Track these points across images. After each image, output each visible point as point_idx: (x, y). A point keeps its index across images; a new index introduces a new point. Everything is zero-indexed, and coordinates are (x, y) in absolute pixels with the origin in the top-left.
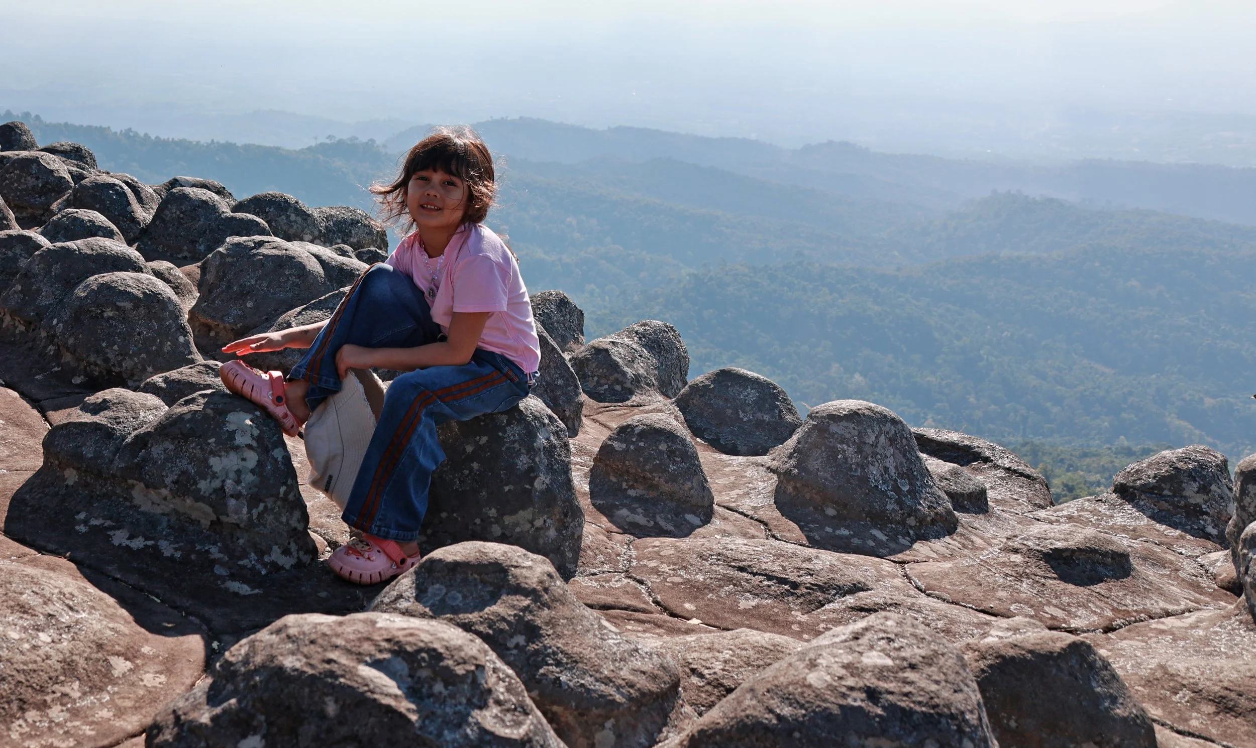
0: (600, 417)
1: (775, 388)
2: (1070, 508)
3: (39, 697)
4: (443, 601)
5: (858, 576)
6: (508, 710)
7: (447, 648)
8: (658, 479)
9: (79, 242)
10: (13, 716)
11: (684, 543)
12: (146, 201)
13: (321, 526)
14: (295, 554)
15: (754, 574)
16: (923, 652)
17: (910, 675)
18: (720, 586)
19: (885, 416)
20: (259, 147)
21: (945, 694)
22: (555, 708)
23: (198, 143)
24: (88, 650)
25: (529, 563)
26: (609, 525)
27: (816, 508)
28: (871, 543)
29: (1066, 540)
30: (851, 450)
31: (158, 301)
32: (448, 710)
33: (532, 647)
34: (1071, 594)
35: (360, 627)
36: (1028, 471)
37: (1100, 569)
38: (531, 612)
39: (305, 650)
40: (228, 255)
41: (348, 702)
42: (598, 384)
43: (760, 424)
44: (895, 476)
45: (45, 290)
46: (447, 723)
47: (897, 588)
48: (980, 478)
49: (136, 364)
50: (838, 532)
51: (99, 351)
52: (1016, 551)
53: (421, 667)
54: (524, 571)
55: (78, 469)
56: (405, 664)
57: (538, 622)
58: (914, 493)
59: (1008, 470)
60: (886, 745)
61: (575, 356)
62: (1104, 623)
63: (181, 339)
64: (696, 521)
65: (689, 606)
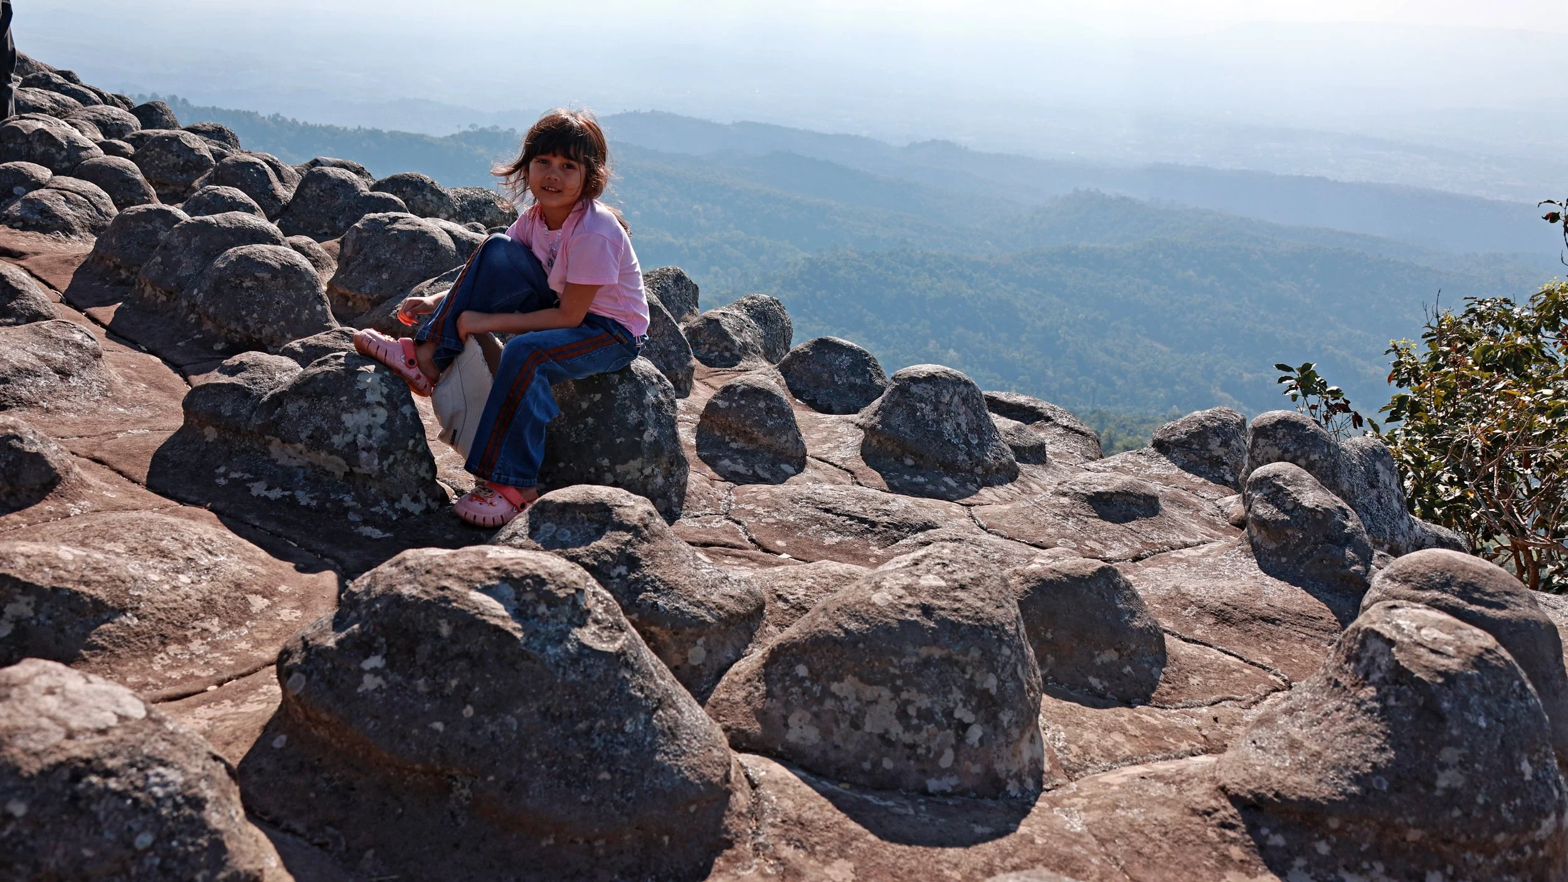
0: (709, 381)
1: (867, 355)
2: (1116, 460)
3: (180, 633)
4: (553, 537)
5: (930, 516)
6: (605, 628)
7: (550, 575)
8: (757, 433)
9: (217, 216)
10: (155, 650)
11: (779, 489)
12: (287, 179)
13: (449, 476)
14: (424, 501)
15: (839, 515)
16: (972, 575)
17: (961, 594)
18: (809, 526)
19: (959, 379)
20: (404, 134)
21: (989, 609)
22: (653, 629)
23: (345, 129)
24: (227, 590)
25: (632, 503)
26: (713, 473)
27: (896, 459)
28: (943, 489)
29: (1107, 485)
30: (928, 409)
31: (296, 272)
32: (550, 628)
33: (633, 576)
34: (1108, 530)
35: (472, 558)
36: (1083, 429)
37: (1134, 509)
38: (632, 546)
39: (421, 579)
40: (364, 230)
41: (460, 623)
42: (710, 351)
43: (852, 387)
44: (966, 431)
45: (186, 261)
46: (550, 640)
47: (963, 527)
48: (1042, 435)
49: (275, 331)
50: (914, 480)
51: (239, 319)
52: (1065, 494)
53: (526, 591)
54: (627, 510)
55: (217, 427)
56: (512, 589)
57: (639, 554)
58: (982, 446)
59: (1066, 427)
60: (937, 653)
61: (688, 325)
62: (1133, 553)
63: (319, 308)
64: (790, 470)
65: (780, 543)
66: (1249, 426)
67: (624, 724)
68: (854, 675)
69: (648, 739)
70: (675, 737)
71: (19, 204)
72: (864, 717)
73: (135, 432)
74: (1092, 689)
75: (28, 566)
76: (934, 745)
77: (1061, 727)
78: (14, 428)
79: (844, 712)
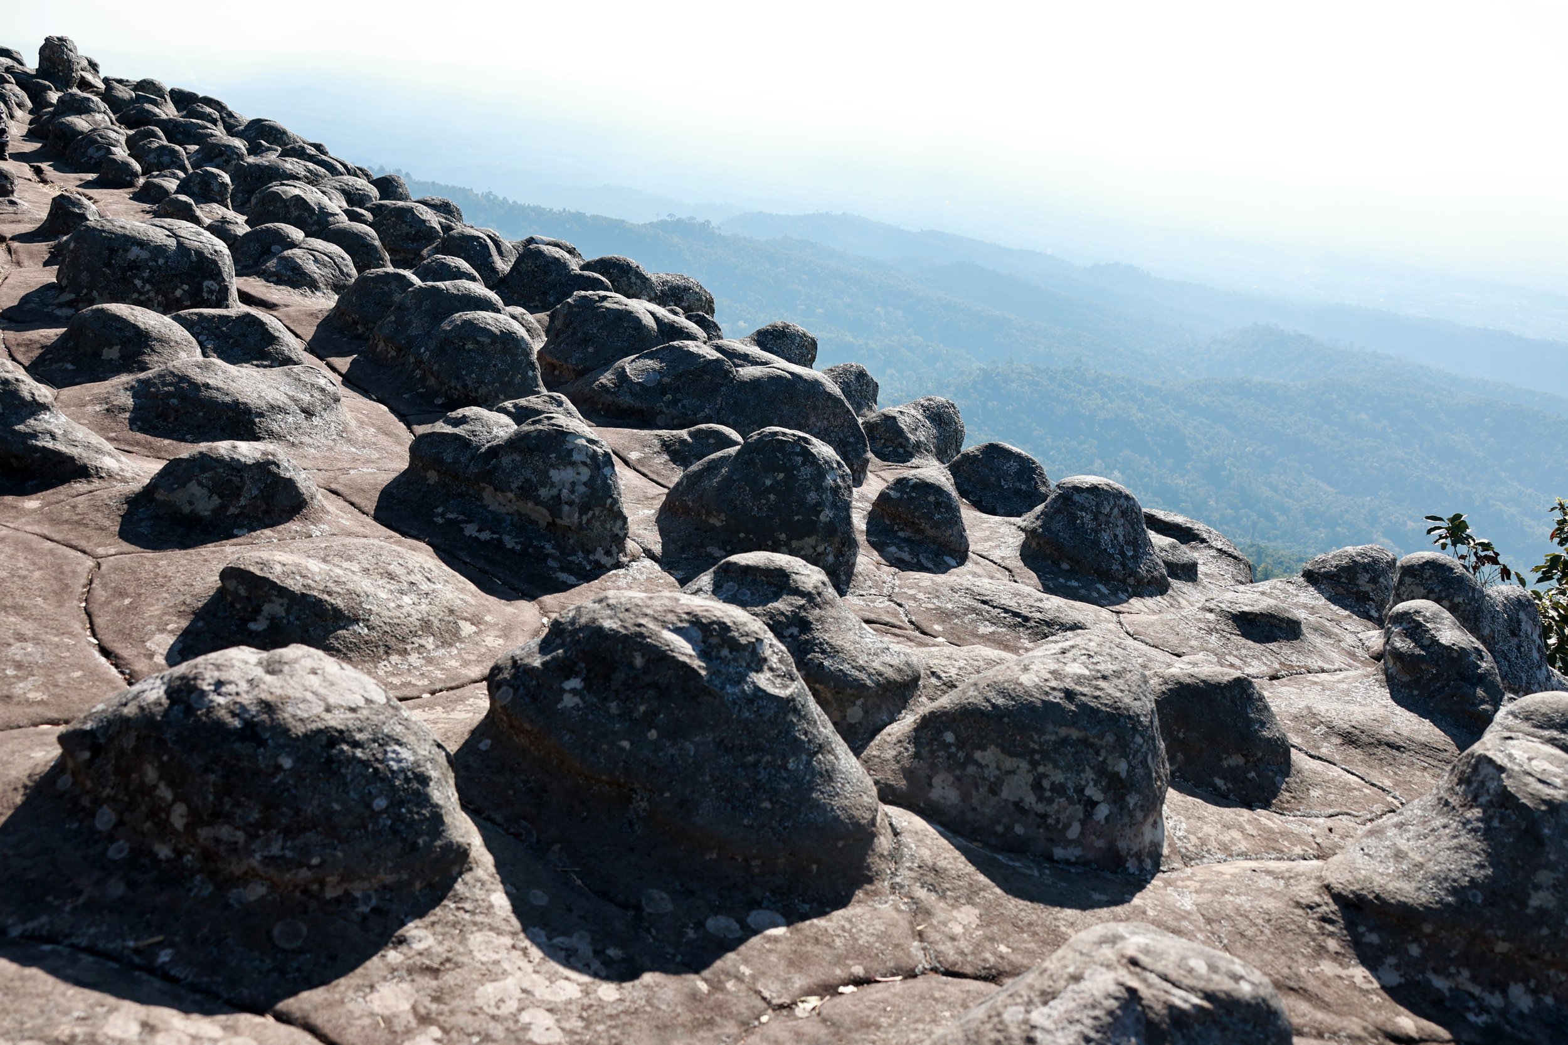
0: (882, 474)
1: (1034, 463)
2: (1265, 586)
3: (401, 645)
4: (733, 596)
5: (1079, 618)
6: (778, 676)
7: (734, 623)
8: (924, 525)
9: (446, 283)
11: (940, 578)
12: (505, 254)
13: (639, 537)
15: (994, 607)
16: (1114, 668)
17: (1102, 684)
18: (965, 614)
19: (1121, 493)
21: (1127, 700)
22: (818, 683)
24: (442, 613)
25: (808, 572)
26: (880, 558)
27: (1053, 562)
28: (1096, 595)
29: (1252, 606)
30: (1088, 517)
31: (513, 338)
32: (730, 669)
33: (805, 637)
34: (1250, 648)
36: (1236, 553)
37: (1276, 631)
38: (805, 610)
40: (575, 306)
41: (653, 656)
42: (885, 446)
43: (1017, 492)
44: (1122, 543)
45: (416, 321)
46: (729, 680)
47: (1110, 631)
48: (1196, 555)
50: (1068, 583)
51: (459, 378)
52: (1211, 611)
53: (712, 634)
54: (803, 578)
55: (438, 471)
56: (700, 632)
57: (810, 618)
58: (1136, 558)
59: (1220, 550)
60: (1075, 734)
61: (867, 419)
62: (1271, 672)
63: (530, 373)
64: (953, 562)
65: (938, 627)
66: (1398, 564)
67: (788, 762)
68: (997, 745)
69: (808, 778)
70: (831, 779)
71: (275, 261)
72: (1002, 785)
73: (365, 470)
74: (1216, 789)
75: (284, 572)
76: (1063, 817)
77: (1183, 819)
78: (273, 455)
79: (984, 779)
